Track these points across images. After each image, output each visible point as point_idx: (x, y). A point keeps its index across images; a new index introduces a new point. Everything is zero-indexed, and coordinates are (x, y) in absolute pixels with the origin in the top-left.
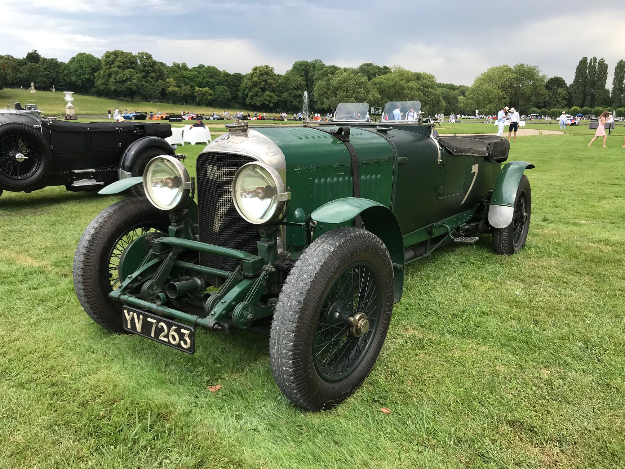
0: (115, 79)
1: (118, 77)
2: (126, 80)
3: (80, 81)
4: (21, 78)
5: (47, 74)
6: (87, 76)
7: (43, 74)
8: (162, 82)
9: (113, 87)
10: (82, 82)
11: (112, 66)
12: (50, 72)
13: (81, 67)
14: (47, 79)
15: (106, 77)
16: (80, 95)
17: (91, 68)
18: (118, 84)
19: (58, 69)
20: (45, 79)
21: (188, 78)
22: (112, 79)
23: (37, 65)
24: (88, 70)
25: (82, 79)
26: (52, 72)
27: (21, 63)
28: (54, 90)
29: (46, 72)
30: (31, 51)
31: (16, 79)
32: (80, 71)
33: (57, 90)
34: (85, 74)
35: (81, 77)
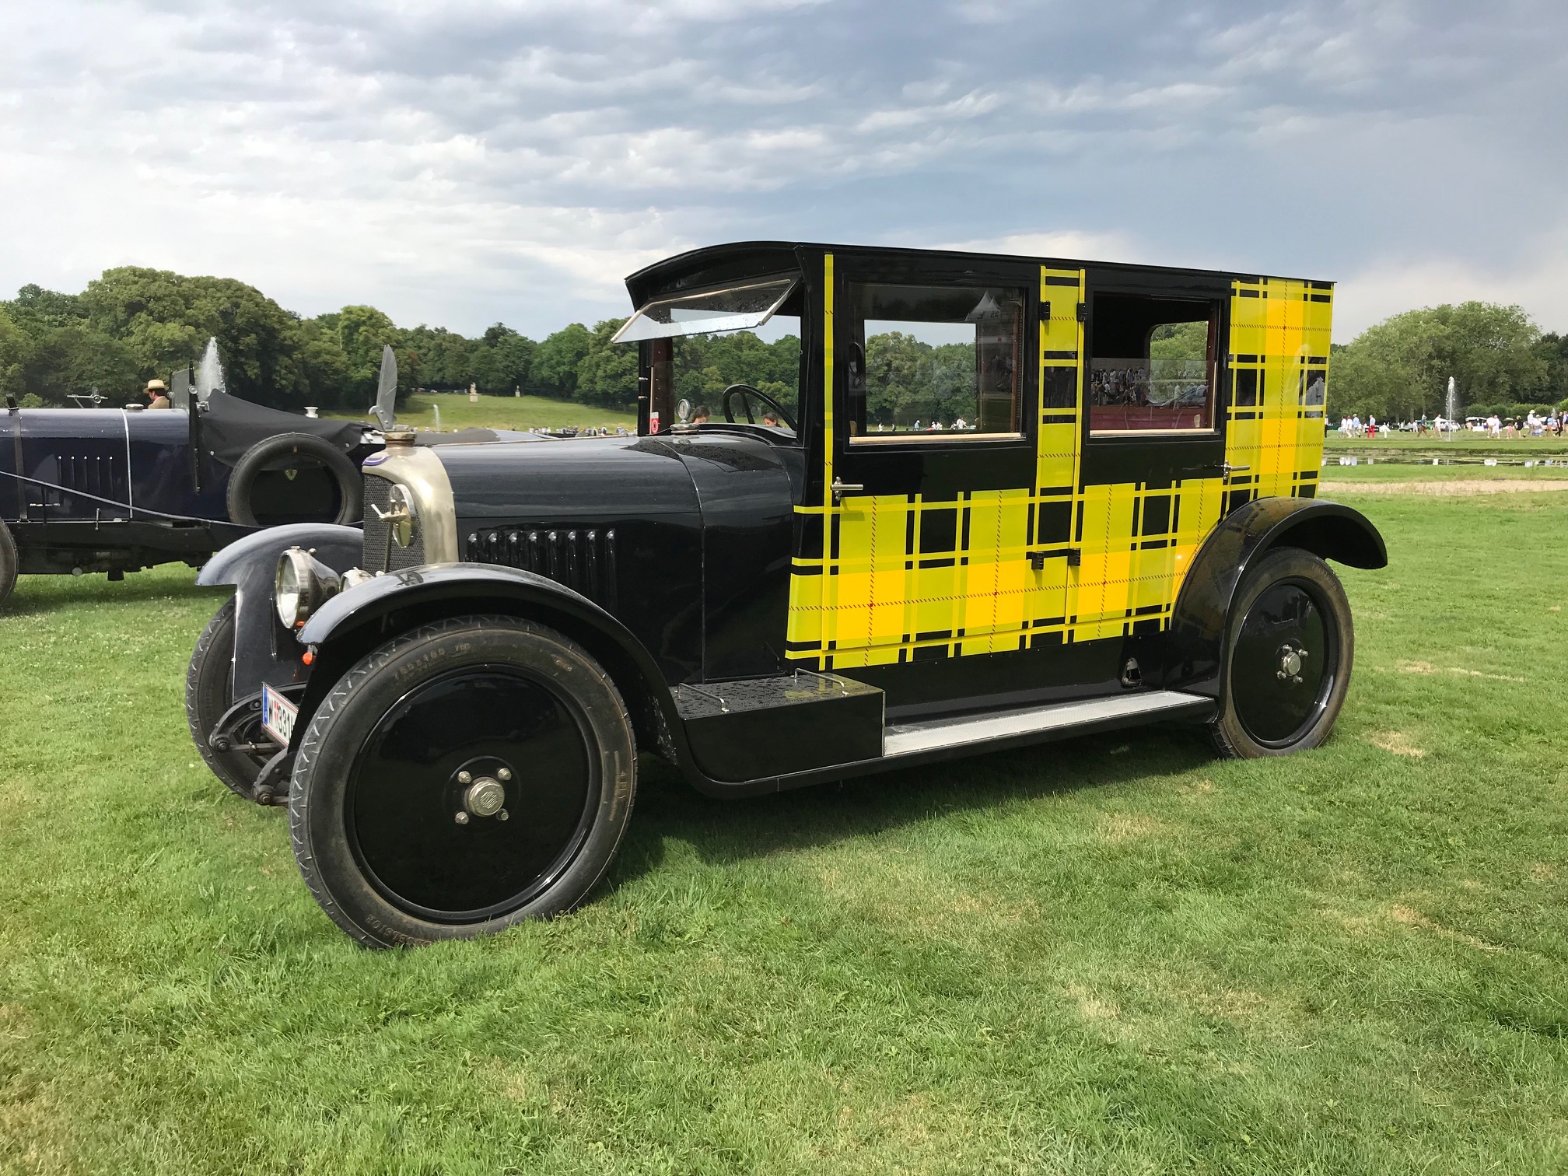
0: (605, 372)
1: (609, 367)
2: (623, 374)
3: (556, 376)
4: (469, 373)
5: (508, 366)
6: (567, 368)
7: (500, 366)
8: (696, 373)
9: (600, 387)
10: (560, 379)
11: (604, 348)
12: (513, 362)
13: (559, 352)
14: (507, 376)
15: (594, 369)
16: (559, 401)
17: (575, 352)
18: (609, 381)
19: (526, 357)
20: (502, 375)
21: (749, 364)
22: (600, 373)
23: (493, 351)
24: (569, 356)
25: (559, 373)
26: (517, 362)
27: (473, 346)
28: (518, 394)
29: (507, 363)
30: (493, 324)
31: (462, 376)
32: (556, 358)
33: (524, 393)
34: (564, 364)
35: (558, 369)
